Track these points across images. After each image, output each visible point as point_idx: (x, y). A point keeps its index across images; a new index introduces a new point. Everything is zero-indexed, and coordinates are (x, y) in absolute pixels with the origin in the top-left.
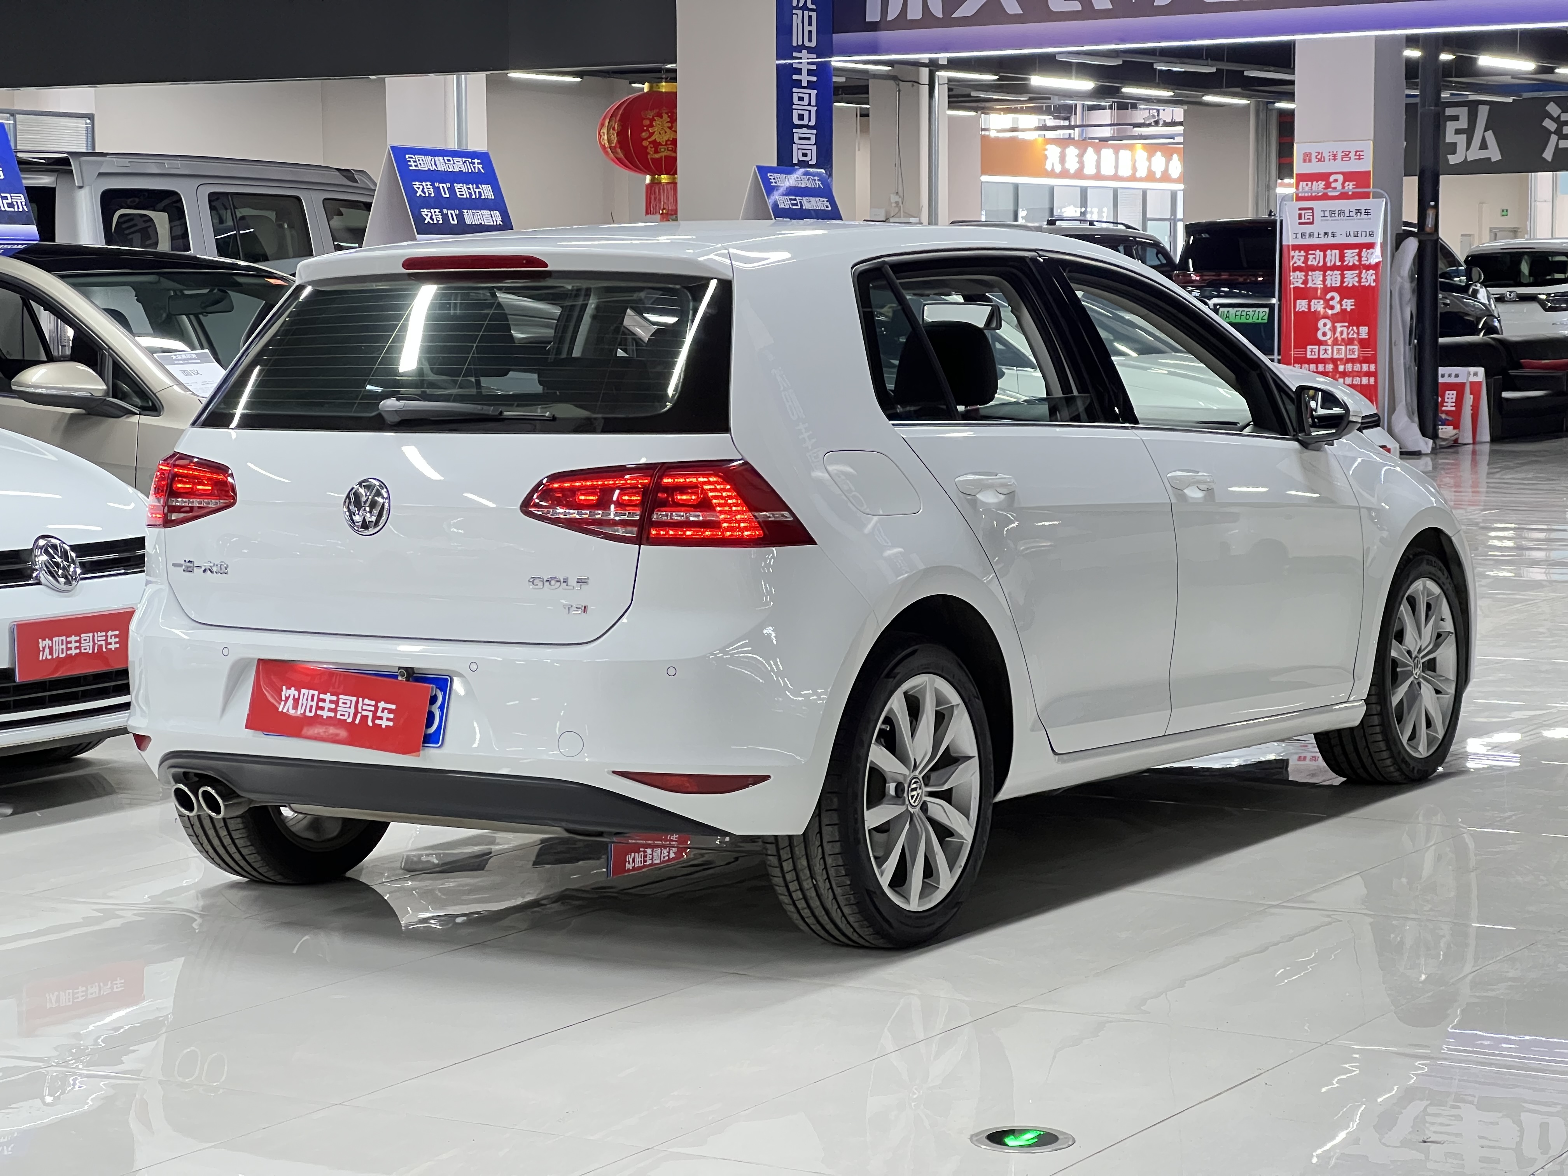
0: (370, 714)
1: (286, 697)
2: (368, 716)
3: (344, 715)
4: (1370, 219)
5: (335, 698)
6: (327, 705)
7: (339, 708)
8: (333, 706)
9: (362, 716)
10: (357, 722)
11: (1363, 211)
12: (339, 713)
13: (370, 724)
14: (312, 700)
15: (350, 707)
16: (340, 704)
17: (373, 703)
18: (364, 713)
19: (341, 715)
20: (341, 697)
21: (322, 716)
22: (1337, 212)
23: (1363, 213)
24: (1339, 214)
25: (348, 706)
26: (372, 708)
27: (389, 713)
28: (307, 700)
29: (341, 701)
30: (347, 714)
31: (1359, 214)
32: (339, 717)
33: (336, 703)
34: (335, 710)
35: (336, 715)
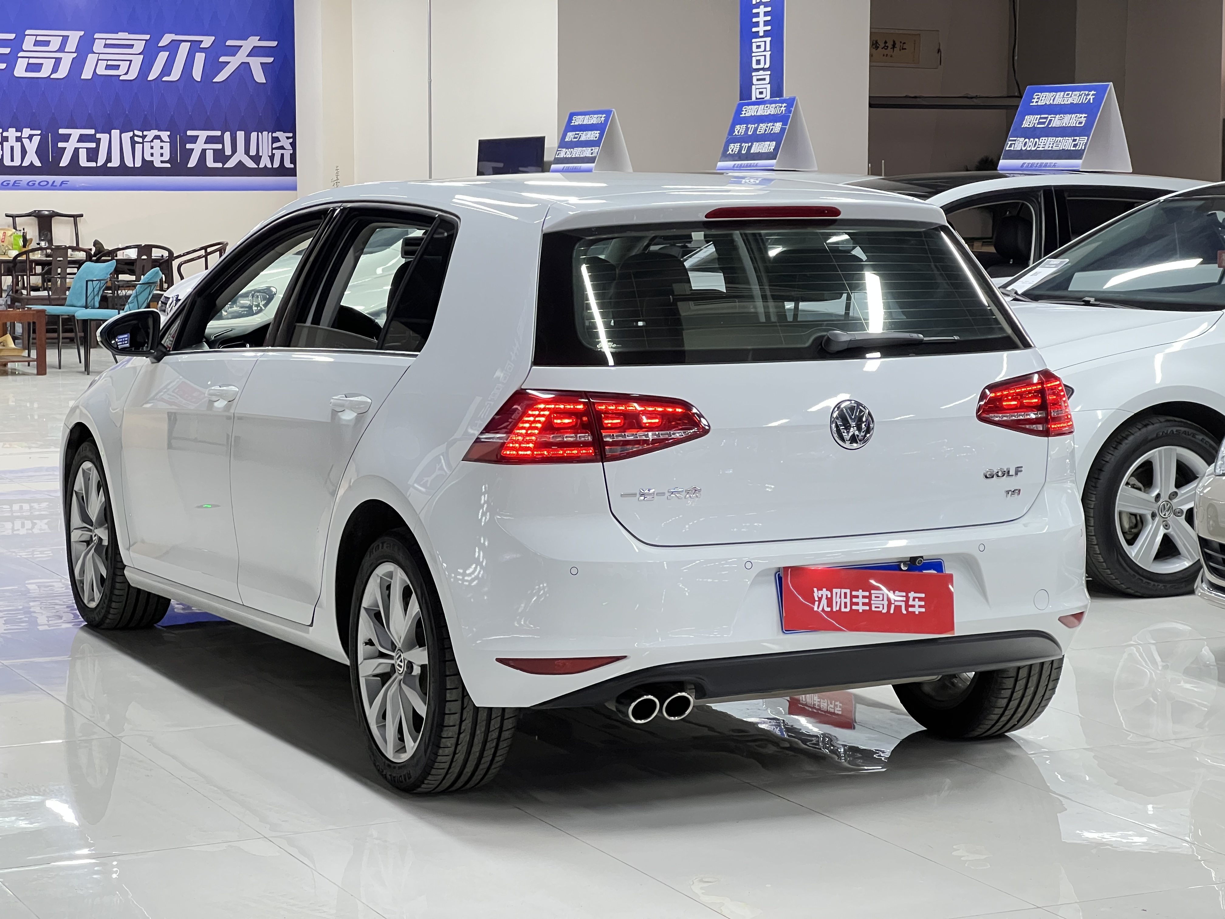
0: (903, 604)
1: (818, 598)
2: (901, 606)
3: (879, 607)
5: (867, 594)
6: (860, 600)
7: (872, 602)
8: (867, 600)
9: (895, 606)
10: (892, 612)
12: (873, 606)
13: (904, 612)
14: (845, 597)
15: (883, 600)
16: (873, 598)
17: (904, 594)
18: (897, 603)
19: (876, 607)
20: (872, 592)
21: (858, 610)
25: (881, 598)
26: (904, 599)
27: (919, 601)
28: (840, 598)
29: (873, 596)
30: (881, 606)
32: (873, 609)
33: (869, 597)
34: (869, 604)
35: (871, 607)
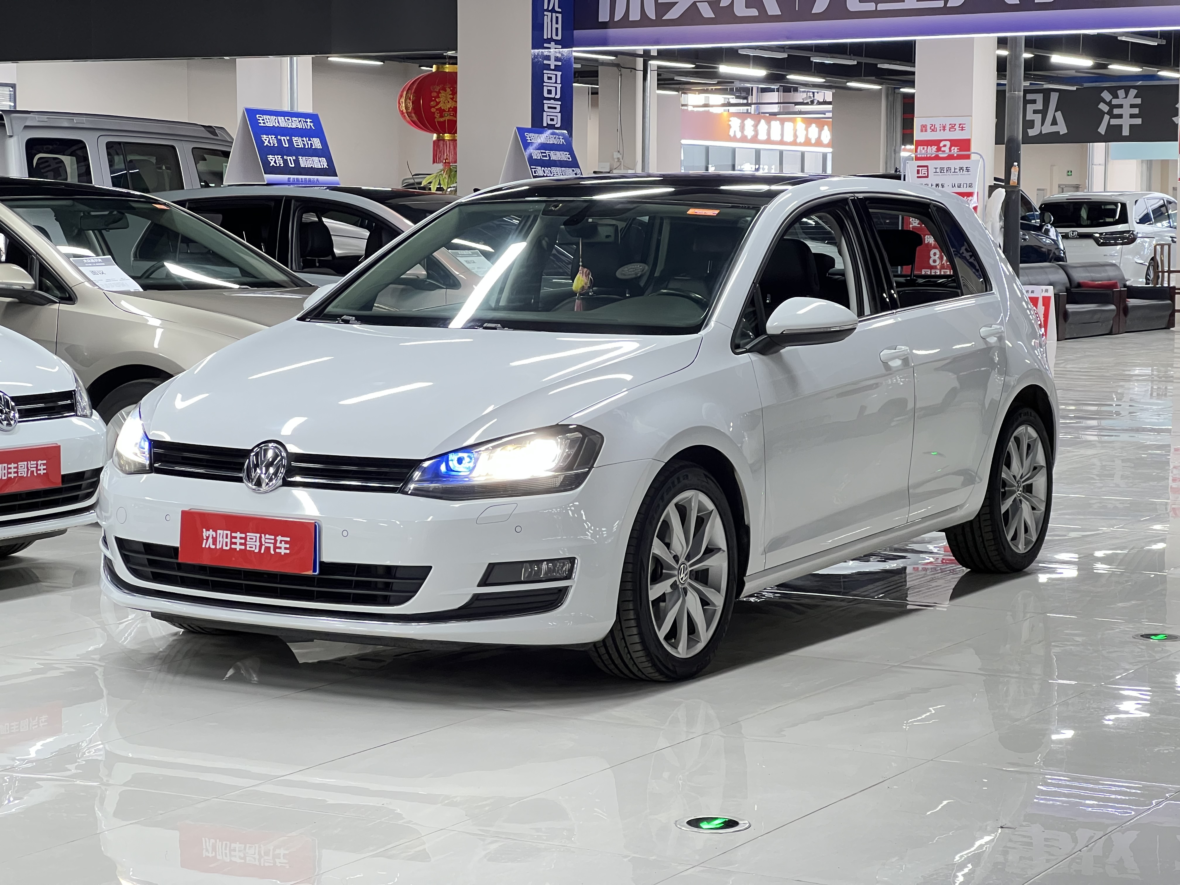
4: (970, 174)
11: (965, 169)
22: (945, 169)
23: (965, 170)
24: (947, 170)
31: (961, 170)
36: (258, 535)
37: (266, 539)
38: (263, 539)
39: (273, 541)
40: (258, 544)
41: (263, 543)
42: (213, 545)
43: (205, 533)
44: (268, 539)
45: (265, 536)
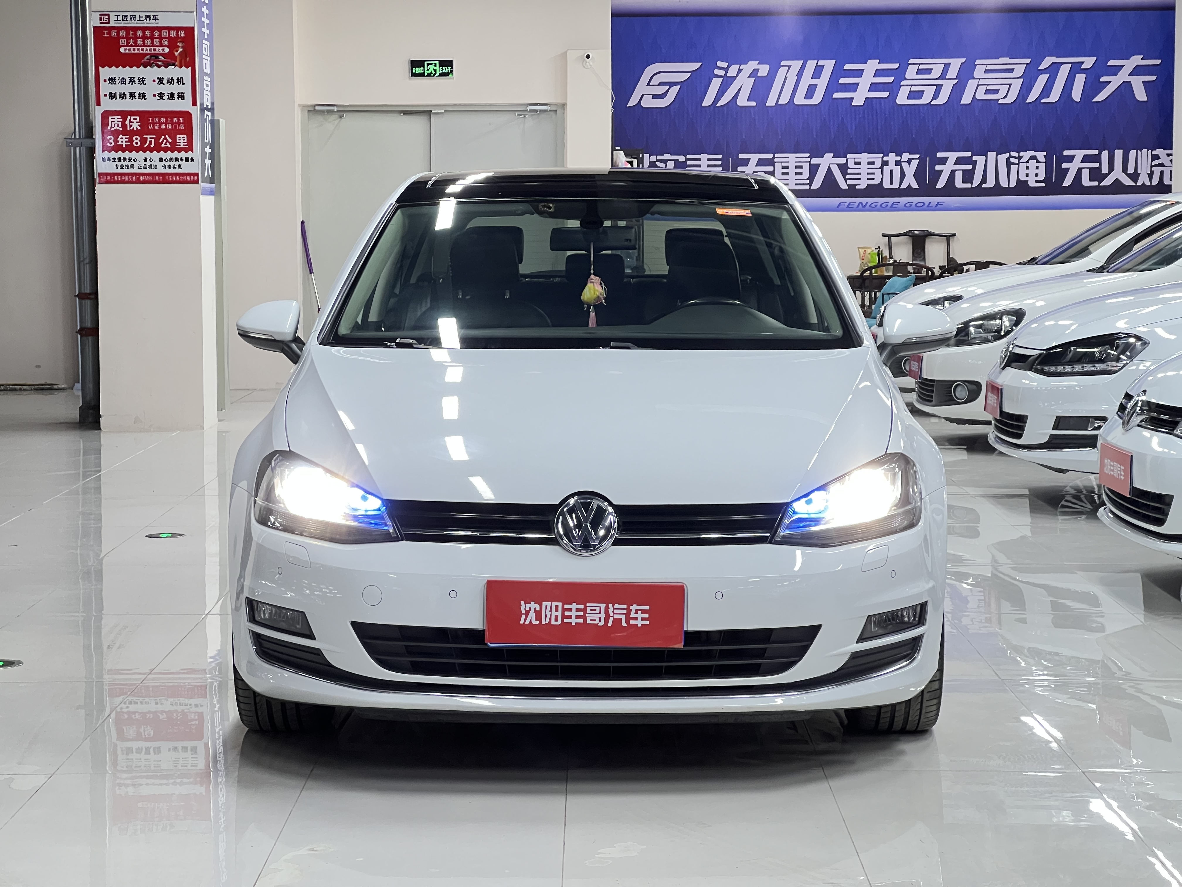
36: (603, 606)
37: (614, 609)
38: (611, 610)
39: (625, 611)
40: (603, 615)
41: (611, 614)
42: (536, 620)
43: (524, 607)
44: (618, 610)
45: (613, 606)
